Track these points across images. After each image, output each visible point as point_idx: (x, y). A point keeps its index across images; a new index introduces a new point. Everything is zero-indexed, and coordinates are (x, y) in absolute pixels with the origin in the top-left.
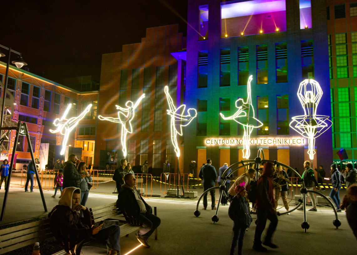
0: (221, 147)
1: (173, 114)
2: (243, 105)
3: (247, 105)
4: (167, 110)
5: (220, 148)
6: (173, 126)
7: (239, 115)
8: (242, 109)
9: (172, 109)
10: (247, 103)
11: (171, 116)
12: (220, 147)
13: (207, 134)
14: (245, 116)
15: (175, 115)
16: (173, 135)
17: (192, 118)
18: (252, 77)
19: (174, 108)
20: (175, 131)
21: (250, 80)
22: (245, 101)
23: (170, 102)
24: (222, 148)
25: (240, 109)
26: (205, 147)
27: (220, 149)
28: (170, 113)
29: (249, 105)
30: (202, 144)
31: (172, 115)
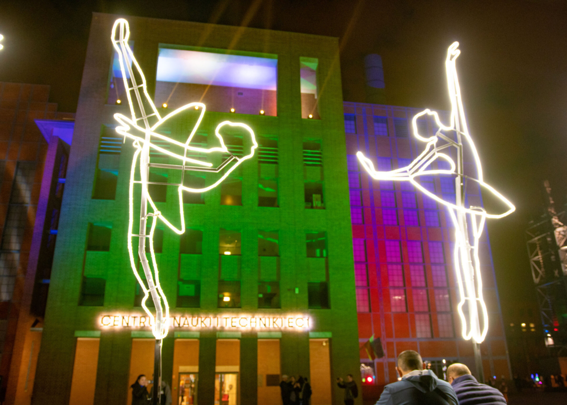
0: (136, 332)
1: (142, 135)
2: (438, 133)
3: (453, 135)
4: (118, 116)
5: (132, 336)
6: (138, 188)
7: (429, 168)
8: (438, 145)
9: (138, 114)
10: (451, 128)
11: (134, 145)
12: (134, 334)
13: (106, 304)
14: (451, 172)
15: (154, 140)
16: (136, 230)
17: (235, 161)
18: (460, 48)
19: (148, 110)
20: (150, 210)
21: (452, 57)
22: (445, 119)
23: (130, 85)
24: (138, 336)
25: (432, 148)
26: (98, 333)
27: (132, 338)
28: (129, 128)
29: (459, 137)
30: (91, 325)
31: (136, 139)
